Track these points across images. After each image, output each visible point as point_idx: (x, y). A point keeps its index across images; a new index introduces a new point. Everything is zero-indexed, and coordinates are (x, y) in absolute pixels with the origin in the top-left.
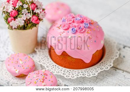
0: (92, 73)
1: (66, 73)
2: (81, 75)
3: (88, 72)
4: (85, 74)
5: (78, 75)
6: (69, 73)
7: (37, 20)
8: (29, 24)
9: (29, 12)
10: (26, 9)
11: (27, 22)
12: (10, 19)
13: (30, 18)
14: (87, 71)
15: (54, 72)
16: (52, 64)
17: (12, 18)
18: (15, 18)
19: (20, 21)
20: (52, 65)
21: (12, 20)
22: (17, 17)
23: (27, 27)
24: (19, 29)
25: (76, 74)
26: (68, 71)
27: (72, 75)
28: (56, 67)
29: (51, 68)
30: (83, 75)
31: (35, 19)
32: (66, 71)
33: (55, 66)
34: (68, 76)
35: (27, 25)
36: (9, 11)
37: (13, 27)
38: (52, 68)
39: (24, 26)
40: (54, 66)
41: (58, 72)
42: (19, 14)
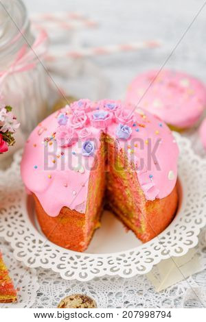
0: (138, 265)
1: (67, 265)
2: (105, 269)
3: (125, 261)
4: (118, 266)
5: (98, 271)
6: (76, 263)
14: (126, 258)
15: (35, 260)
16: (33, 238)
20: (30, 241)
25: (92, 268)
26: (72, 258)
27: (83, 269)
28: (42, 245)
29: (29, 249)
30: (112, 269)
32: (67, 259)
33: (40, 242)
34: (69, 273)
38: (30, 247)
40: (37, 242)
41: (44, 261)
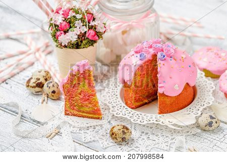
7: (95, 36)
8: (84, 42)
9: (85, 24)
10: (80, 21)
11: (82, 38)
12: (58, 33)
13: (86, 32)
17: (62, 32)
18: (65, 32)
19: (72, 36)
21: (61, 33)
22: (68, 30)
23: (81, 45)
24: (70, 48)
31: (91, 34)
35: (81, 42)
36: (58, 23)
37: (63, 45)
39: (77, 43)
42: (70, 27)
